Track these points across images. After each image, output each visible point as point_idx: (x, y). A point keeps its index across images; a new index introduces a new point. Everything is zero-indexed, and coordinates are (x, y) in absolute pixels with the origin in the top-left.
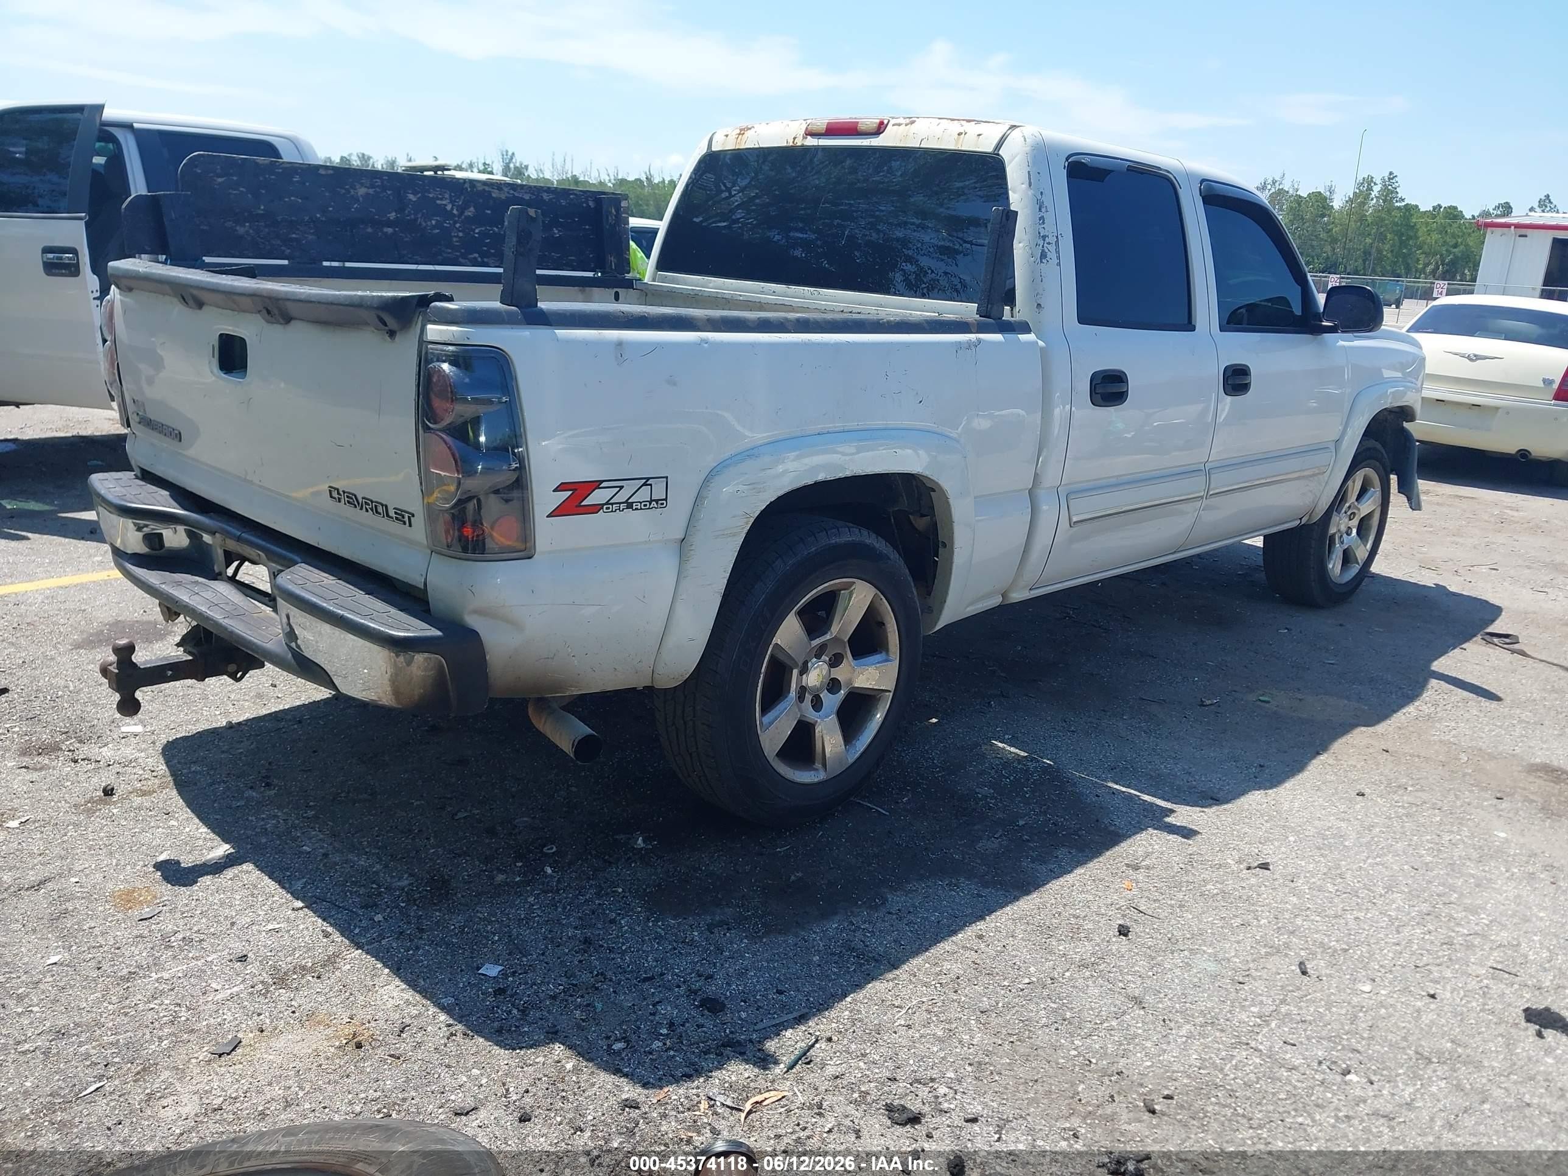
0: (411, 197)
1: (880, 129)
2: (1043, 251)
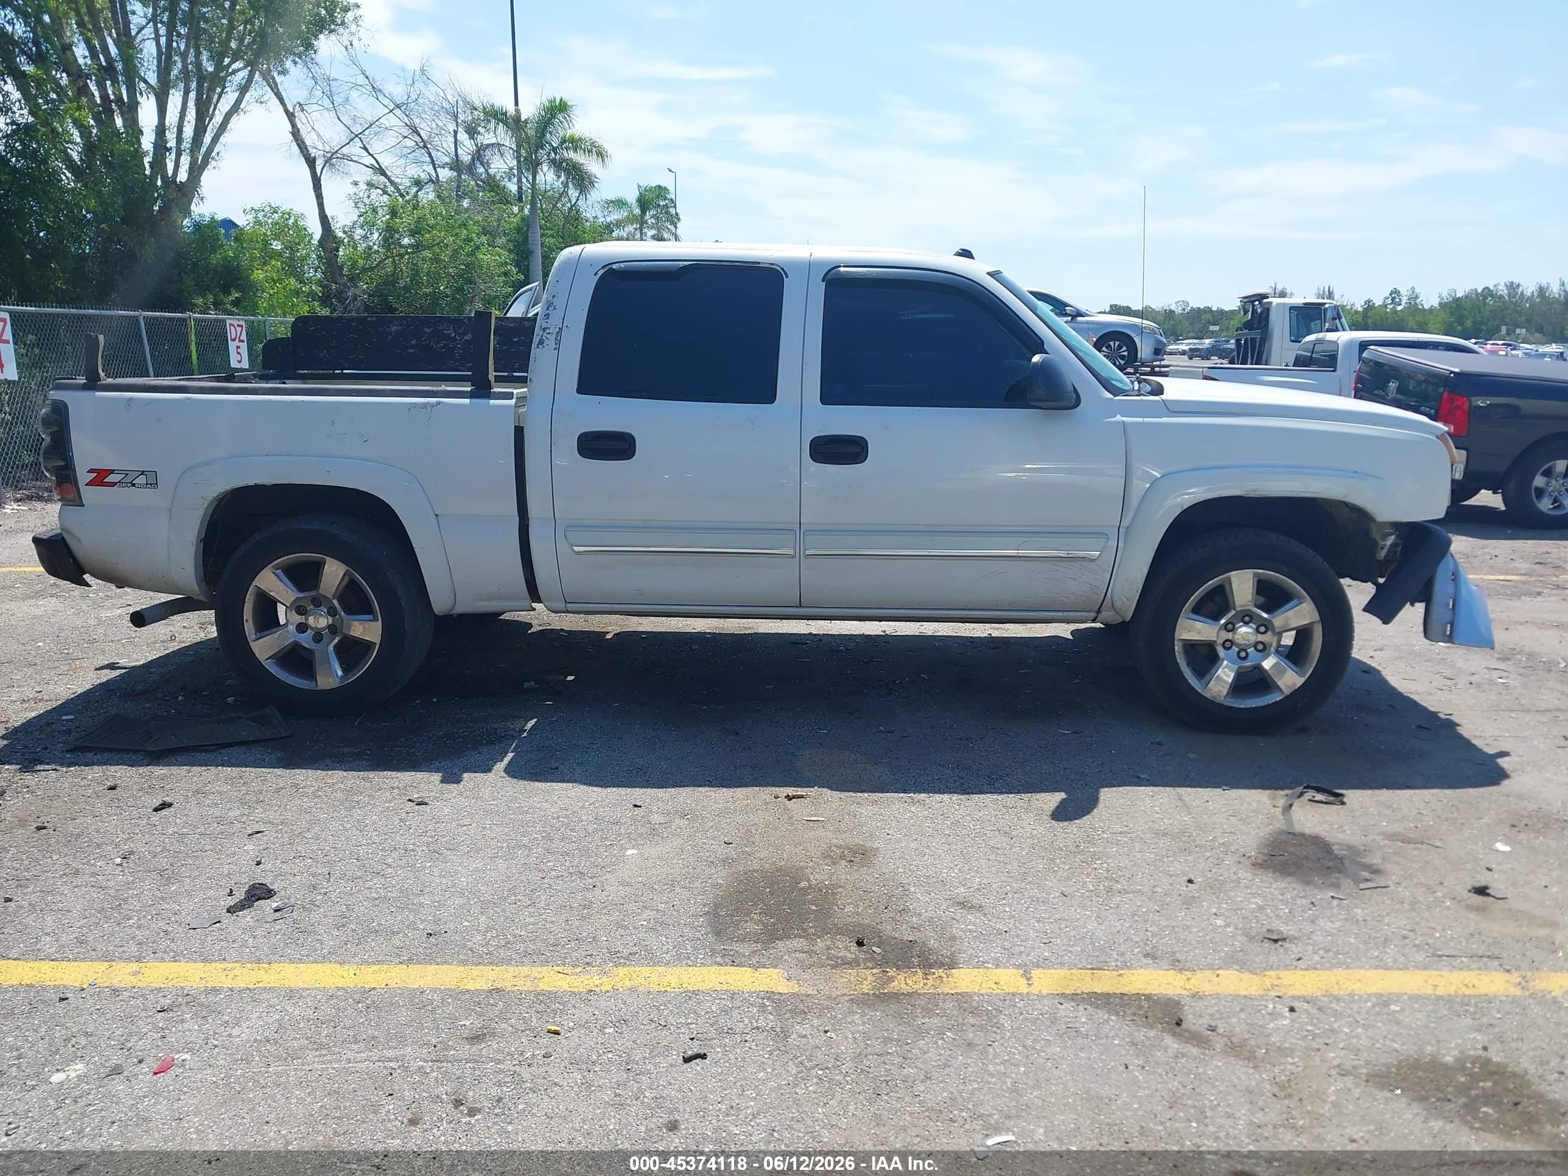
0: (427, 330)
2: (541, 339)
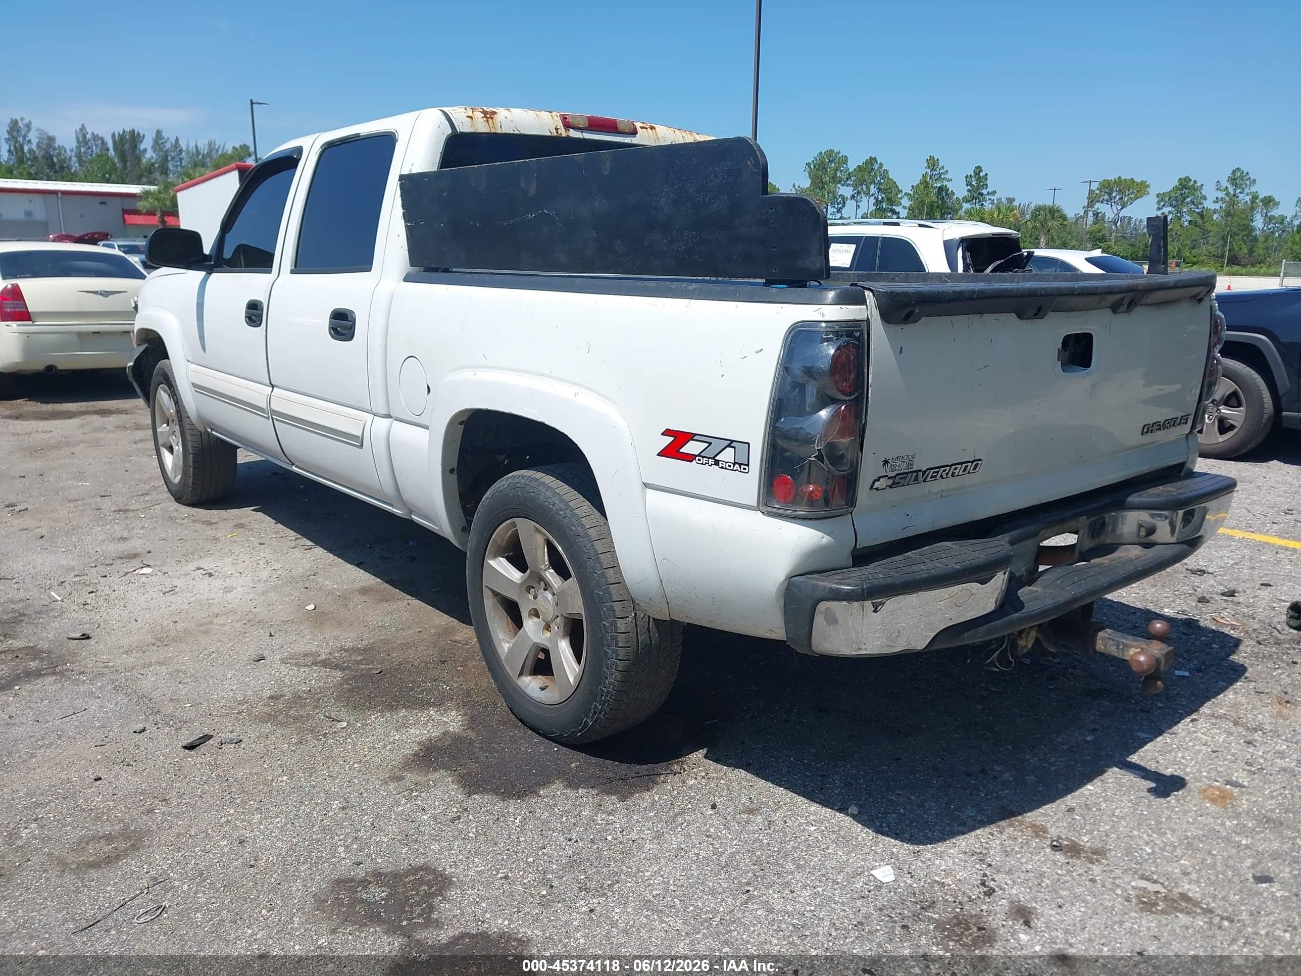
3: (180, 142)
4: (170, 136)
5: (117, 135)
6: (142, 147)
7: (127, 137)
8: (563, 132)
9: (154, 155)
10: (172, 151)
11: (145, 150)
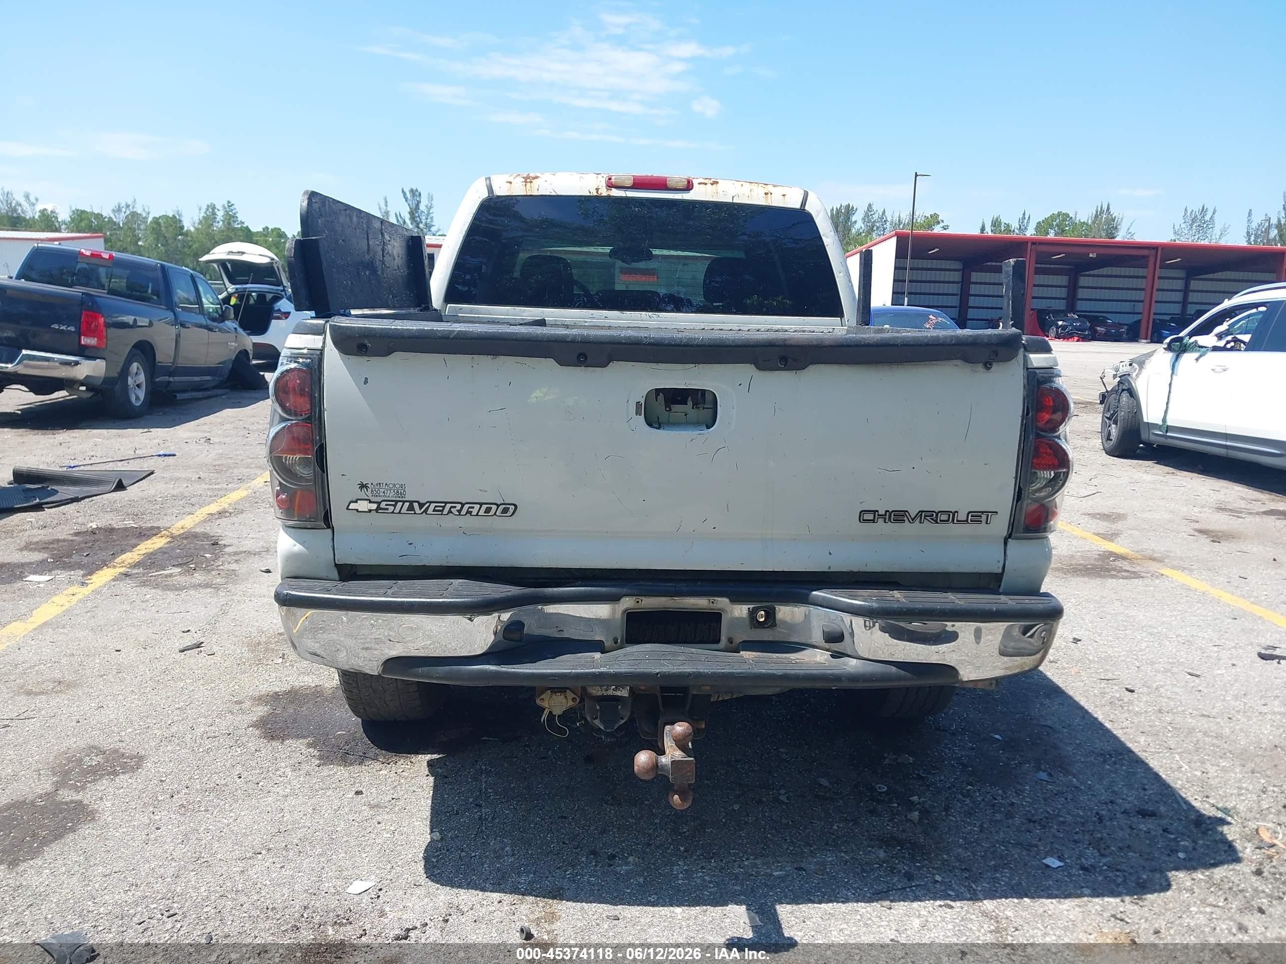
1: (689, 187)
3: (886, 214)
4: (878, 208)
5: (835, 210)
6: (854, 219)
7: (843, 211)
8: (604, 192)
9: (863, 226)
10: (878, 222)
11: (855, 222)
